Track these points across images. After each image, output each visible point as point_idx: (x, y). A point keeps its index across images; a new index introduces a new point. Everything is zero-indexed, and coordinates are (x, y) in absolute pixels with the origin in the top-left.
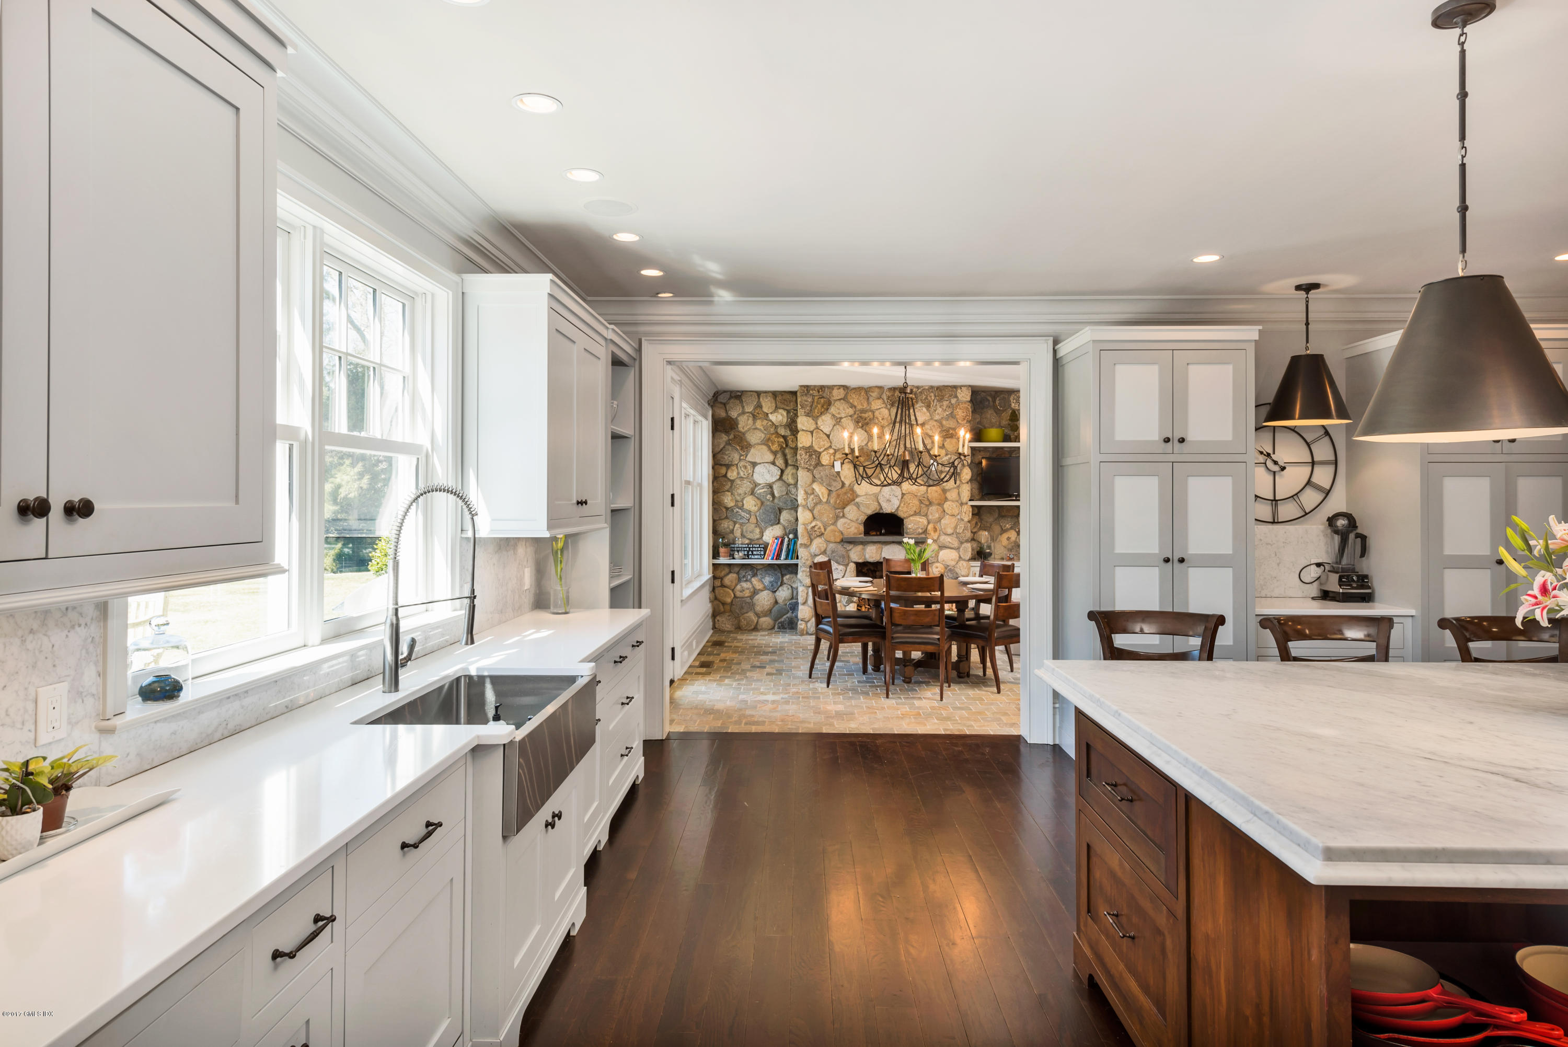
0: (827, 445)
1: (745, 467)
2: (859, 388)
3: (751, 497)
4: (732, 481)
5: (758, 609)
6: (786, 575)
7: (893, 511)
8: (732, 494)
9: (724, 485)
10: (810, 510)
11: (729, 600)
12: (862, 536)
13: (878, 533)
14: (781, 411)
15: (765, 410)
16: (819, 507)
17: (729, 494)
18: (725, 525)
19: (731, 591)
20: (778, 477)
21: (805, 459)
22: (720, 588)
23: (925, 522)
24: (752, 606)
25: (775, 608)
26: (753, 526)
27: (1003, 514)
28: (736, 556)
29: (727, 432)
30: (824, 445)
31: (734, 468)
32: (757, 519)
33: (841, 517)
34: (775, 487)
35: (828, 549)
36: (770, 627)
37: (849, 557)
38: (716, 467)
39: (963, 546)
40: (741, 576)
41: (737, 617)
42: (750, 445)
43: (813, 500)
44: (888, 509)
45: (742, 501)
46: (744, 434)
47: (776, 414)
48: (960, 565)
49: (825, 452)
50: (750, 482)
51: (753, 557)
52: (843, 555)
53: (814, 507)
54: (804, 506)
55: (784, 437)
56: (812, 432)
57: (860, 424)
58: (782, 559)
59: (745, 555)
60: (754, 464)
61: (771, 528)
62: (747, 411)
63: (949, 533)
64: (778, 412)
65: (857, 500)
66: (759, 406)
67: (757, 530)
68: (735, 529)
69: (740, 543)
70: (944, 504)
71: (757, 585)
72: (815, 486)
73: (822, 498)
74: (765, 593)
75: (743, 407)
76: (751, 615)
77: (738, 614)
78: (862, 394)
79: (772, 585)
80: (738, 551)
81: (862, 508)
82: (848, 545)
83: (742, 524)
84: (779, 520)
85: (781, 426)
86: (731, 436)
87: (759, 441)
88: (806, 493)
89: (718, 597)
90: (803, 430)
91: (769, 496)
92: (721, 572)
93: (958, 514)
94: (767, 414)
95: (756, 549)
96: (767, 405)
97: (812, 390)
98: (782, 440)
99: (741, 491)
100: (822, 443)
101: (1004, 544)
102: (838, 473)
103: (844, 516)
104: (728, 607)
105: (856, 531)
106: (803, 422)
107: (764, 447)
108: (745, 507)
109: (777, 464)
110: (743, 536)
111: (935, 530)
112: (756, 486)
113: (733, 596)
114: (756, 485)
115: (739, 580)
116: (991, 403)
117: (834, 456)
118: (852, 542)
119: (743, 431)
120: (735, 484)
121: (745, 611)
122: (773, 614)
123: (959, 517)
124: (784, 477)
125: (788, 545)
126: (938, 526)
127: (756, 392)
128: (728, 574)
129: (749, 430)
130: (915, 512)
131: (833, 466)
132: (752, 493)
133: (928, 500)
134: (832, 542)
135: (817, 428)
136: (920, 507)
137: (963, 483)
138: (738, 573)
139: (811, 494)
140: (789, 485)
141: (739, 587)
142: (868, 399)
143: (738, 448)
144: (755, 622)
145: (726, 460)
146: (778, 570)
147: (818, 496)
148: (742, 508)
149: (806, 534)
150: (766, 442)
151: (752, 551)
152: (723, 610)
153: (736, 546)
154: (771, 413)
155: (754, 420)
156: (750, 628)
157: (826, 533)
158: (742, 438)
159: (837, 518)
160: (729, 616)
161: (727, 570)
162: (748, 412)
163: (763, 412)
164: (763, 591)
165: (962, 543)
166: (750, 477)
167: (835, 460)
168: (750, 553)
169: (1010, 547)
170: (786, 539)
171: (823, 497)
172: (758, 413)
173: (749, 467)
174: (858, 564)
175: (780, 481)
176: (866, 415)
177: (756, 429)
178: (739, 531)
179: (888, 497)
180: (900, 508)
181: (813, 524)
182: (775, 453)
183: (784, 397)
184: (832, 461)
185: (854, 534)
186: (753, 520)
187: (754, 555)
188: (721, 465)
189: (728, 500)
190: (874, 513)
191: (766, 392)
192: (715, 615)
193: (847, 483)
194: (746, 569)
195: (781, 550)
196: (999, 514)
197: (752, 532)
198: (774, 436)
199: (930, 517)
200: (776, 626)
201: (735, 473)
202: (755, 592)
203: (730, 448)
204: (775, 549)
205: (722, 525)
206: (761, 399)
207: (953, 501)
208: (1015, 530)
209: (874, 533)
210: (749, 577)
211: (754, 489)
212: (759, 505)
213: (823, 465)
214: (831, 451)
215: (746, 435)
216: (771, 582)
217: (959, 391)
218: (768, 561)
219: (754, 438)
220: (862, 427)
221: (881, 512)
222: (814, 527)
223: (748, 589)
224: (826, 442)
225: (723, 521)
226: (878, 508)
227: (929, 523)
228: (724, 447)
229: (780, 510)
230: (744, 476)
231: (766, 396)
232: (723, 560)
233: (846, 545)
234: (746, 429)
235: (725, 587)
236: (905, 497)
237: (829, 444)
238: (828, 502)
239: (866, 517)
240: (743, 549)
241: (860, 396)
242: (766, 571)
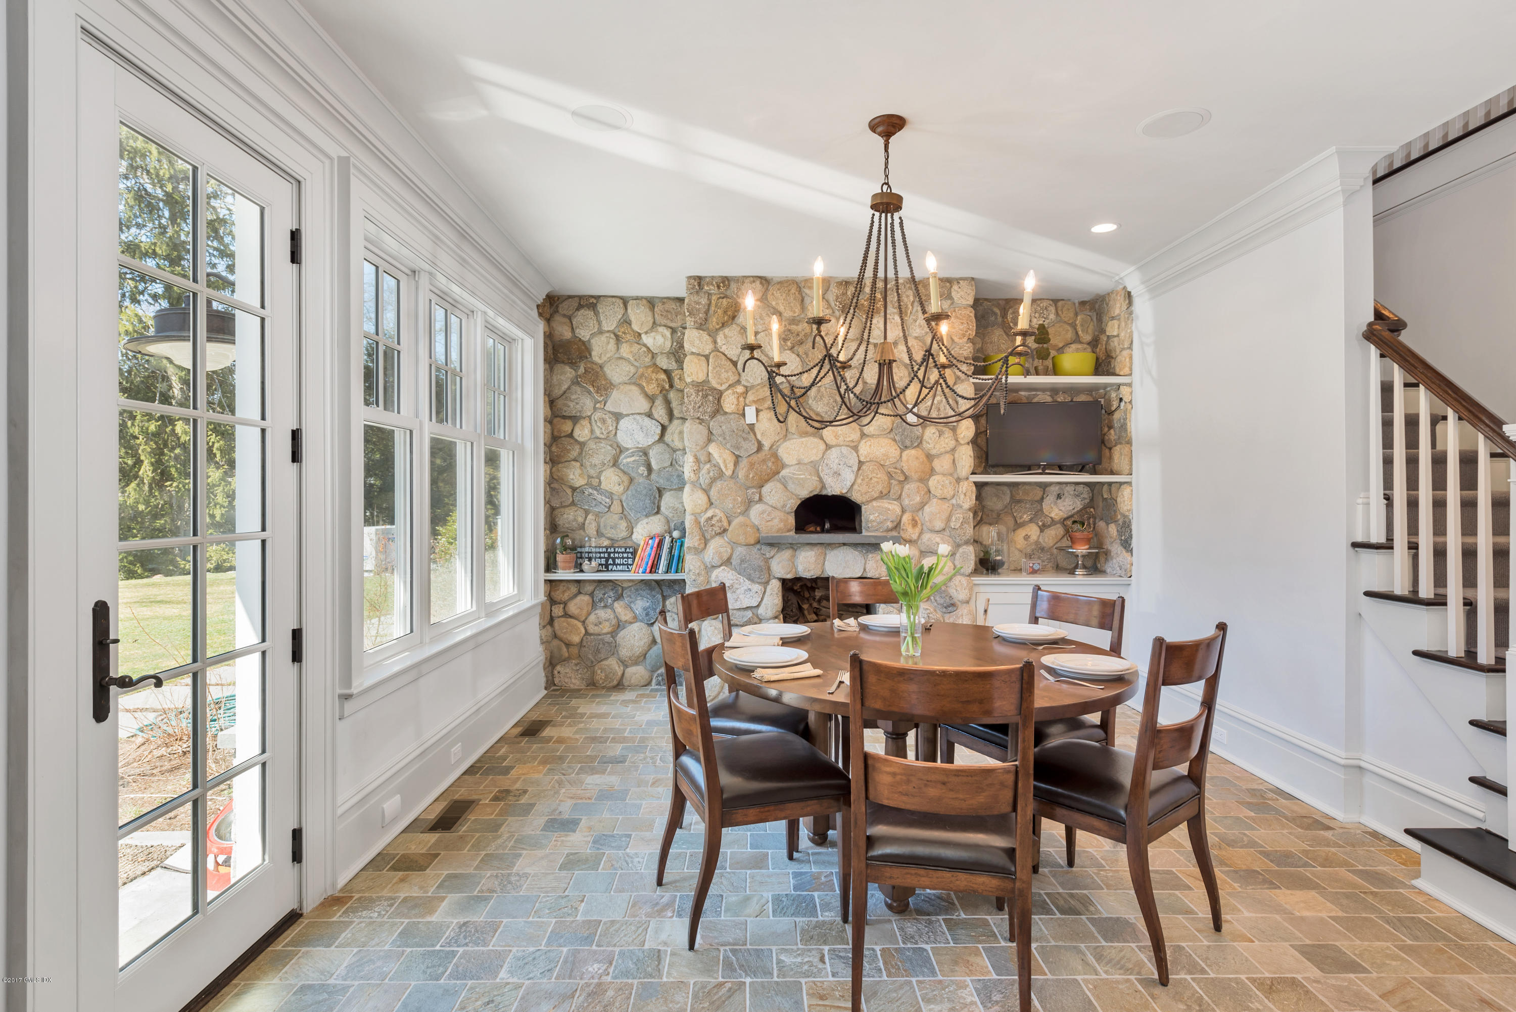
0: (733, 378)
1: (604, 421)
2: (787, 281)
3: (612, 469)
4: (582, 445)
5: (624, 652)
6: (670, 596)
7: (844, 491)
8: (582, 465)
9: (569, 451)
10: (704, 490)
11: (576, 639)
12: (792, 533)
13: (818, 529)
14: (661, 329)
15: (636, 327)
16: (719, 484)
17: (578, 464)
18: (569, 517)
19: (580, 625)
20: (657, 438)
21: (695, 403)
22: (563, 619)
23: (898, 511)
24: (613, 648)
25: (651, 652)
26: (616, 517)
27: (1018, 498)
28: (586, 565)
29: (573, 364)
30: (728, 379)
31: (585, 422)
32: (622, 506)
33: (757, 502)
34: (652, 453)
35: (734, 556)
36: (643, 682)
37: (769, 569)
38: (556, 420)
39: (961, 550)
40: (596, 599)
41: (591, 667)
42: (611, 384)
43: (709, 473)
44: (835, 488)
45: (599, 477)
46: (601, 367)
47: (653, 334)
48: (957, 583)
49: (730, 391)
50: (611, 446)
51: (615, 568)
52: (760, 566)
53: (710, 485)
54: (693, 484)
55: (667, 372)
56: (707, 357)
57: (789, 343)
58: (660, 571)
59: (602, 565)
60: (618, 417)
61: (646, 520)
62: (606, 329)
63: (937, 529)
64: (657, 331)
65: (784, 473)
66: (626, 321)
67: (623, 524)
68: (587, 522)
69: (593, 545)
70: (928, 480)
71: (622, 613)
72: (713, 449)
73: (724, 470)
74: (636, 626)
75: (600, 323)
76: (612, 662)
77: (592, 662)
78: (793, 291)
79: (647, 614)
80: (590, 559)
81: (791, 486)
82: (768, 548)
83: (598, 515)
84: (659, 508)
85: (662, 353)
86: (582, 370)
87: (626, 379)
88: (697, 460)
89: (559, 633)
90: (693, 353)
91: (642, 468)
92: (564, 592)
93: (953, 496)
94: (640, 335)
95: (621, 555)
96: (639, 317)
97: (708, 284)
98: (663, 376)
99: (596, 460)
100: (724, 375)
101: (1019, 547)
102: (752, 427)
103: (760, 500)
104: (574, 651)
105: (782, 525)
106: (695, 340)
107: (634, 388)
108: (604, 486)
109: (656, 416)
110: (599, 534)
111: (915, 523)
112: (621, 452)
113: (583, 631)
114: (621, 450)
115: (594, 605)
116: (1000, 319)
117: (745, 398)
118: (774, 544)
119: (600, 362)
120: (586, 449)
121: (602, 656)
122: (648, 661)
123: (954, 501)
124: (667, 438)
125: (671, 548)
126: (919, 516)
127: (621, 298)
128: (575, 596)
129: (610, 359)
130: (881, 492)
131: (744, 415)
132: (615, 464)
133: (903, 472)
134: (740, 545)
135: (716, 350)
136: (890, 484)
137: (961, 445)
138: (592, 595)
139: (706, 463)
140: (675, 451)
141: (592, 618)
142: (803, 300)
143: (591, 389)
144: (620, 674)
145: (572, 408)
146: (658, 589)
147: (716, 466)
148: (597, 488)
149: (696, 531)
150: (635, 381)
151: (614, 559)
152: (567, 655)
153: (587, 549)
154: (646, 333)
155: (617, 344)
156: (611, 685)
157: (730, 529)
158: (598, 373)
159: (749, 504)
160: (576, 665)
161: (574, 589)
162: (608, 331)
163: (633, 331)
164: (631, 623)
165: (959, 546)
166: (611, 438)
167: (746, 405)
168: (610, 561)
169: (1029, 550)
170: (668, 540)
171: (726, 467)
172: (624, 333)
173: (609, 421)
174: (784, 582)
175: (661, 445)
176: (799, 328)
177: (621, 358)
178: (594, 525)
179: (834, 466)
180: (856, 487)
181: (709, 514)
182: (651, 399)
183: (667, 306)
184: (741, 407)
185: (779, 530)
186: (616, 507)
187: (617, 565)
188: (564, 417)
189: (575, 476)
190: (812, 495)
191: (637, 298)
192: (552, 663)
193: (767, 444)
194: (605, 587)
195: (658, 557)
196: (1012, 497)
197: (614, 527)
198: (650, 370)
199: (906, 502)
200: (654, 681)
201: (587, 431)
202: (619, 626)
203: (578, 389)
204: (650, 555)
205: (565, 516)
206: (629, 311)
207: (944, 475)
208: (1037, 524)
209: (812, 529)
210: (610, 601)
211: (618, 457)
212: (626, 483)
213: (726, 413)
214: (740, 389)
215: (605, 369)
216: (645, 609)
217: (955, 287)
218: (638, 574)
219: (616, 373)
220: (791, 349)
221: (824, 493)
222: (711, 518)
223: (608, 620)
224: (730, 374)
225: (567, 510)
226: (819, 487)
227: (903, 511)
228: (569, 388)
229: (660, 492)
230: (602, 436)
231: (638, 305)
232: (561, 574)
233: (766, 549)
234: (604, 358)
235: (571, 617)
236: (864, 467)
237: (737, 378)
238: (734, 475)
239: (799, 502)
240: (598, 555)
241: (788, 295)
242: (637, 590)
